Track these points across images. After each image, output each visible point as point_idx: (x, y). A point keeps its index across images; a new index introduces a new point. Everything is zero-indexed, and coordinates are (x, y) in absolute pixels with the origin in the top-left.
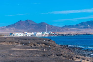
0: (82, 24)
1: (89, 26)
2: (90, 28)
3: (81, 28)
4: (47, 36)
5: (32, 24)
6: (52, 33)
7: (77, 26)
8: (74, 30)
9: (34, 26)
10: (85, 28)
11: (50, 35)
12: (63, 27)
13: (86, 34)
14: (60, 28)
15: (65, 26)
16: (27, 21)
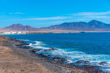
0: (52, 26)
1: (55, 28)
2: (56, 29)
3: (51, 29)
4: (25, 34)
5: (21, 26)
6: (28, 32)
7: (49, 28)
8: (46, 30)
9: (22, 28)
10: (53, 29)
11: (27, 33)
12: (40, 28)
13: (50, 33)
14: (38, 28)
15: (42, 28)
16: (18, 24)
